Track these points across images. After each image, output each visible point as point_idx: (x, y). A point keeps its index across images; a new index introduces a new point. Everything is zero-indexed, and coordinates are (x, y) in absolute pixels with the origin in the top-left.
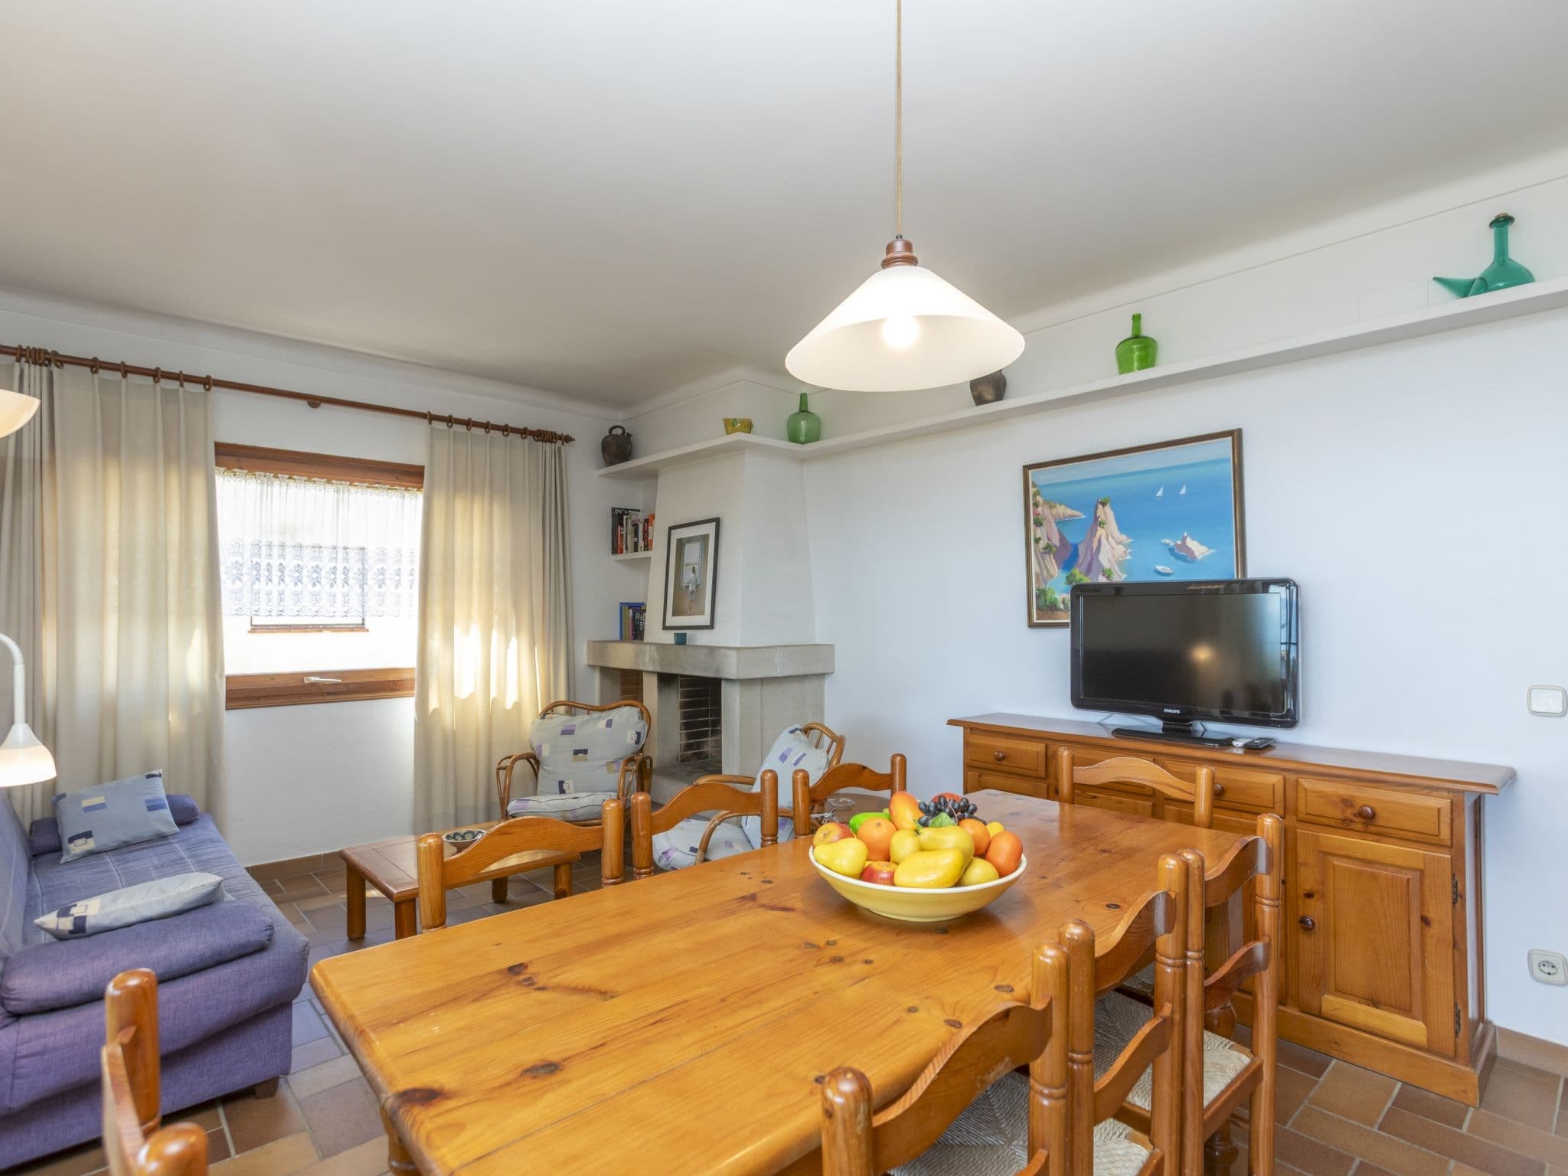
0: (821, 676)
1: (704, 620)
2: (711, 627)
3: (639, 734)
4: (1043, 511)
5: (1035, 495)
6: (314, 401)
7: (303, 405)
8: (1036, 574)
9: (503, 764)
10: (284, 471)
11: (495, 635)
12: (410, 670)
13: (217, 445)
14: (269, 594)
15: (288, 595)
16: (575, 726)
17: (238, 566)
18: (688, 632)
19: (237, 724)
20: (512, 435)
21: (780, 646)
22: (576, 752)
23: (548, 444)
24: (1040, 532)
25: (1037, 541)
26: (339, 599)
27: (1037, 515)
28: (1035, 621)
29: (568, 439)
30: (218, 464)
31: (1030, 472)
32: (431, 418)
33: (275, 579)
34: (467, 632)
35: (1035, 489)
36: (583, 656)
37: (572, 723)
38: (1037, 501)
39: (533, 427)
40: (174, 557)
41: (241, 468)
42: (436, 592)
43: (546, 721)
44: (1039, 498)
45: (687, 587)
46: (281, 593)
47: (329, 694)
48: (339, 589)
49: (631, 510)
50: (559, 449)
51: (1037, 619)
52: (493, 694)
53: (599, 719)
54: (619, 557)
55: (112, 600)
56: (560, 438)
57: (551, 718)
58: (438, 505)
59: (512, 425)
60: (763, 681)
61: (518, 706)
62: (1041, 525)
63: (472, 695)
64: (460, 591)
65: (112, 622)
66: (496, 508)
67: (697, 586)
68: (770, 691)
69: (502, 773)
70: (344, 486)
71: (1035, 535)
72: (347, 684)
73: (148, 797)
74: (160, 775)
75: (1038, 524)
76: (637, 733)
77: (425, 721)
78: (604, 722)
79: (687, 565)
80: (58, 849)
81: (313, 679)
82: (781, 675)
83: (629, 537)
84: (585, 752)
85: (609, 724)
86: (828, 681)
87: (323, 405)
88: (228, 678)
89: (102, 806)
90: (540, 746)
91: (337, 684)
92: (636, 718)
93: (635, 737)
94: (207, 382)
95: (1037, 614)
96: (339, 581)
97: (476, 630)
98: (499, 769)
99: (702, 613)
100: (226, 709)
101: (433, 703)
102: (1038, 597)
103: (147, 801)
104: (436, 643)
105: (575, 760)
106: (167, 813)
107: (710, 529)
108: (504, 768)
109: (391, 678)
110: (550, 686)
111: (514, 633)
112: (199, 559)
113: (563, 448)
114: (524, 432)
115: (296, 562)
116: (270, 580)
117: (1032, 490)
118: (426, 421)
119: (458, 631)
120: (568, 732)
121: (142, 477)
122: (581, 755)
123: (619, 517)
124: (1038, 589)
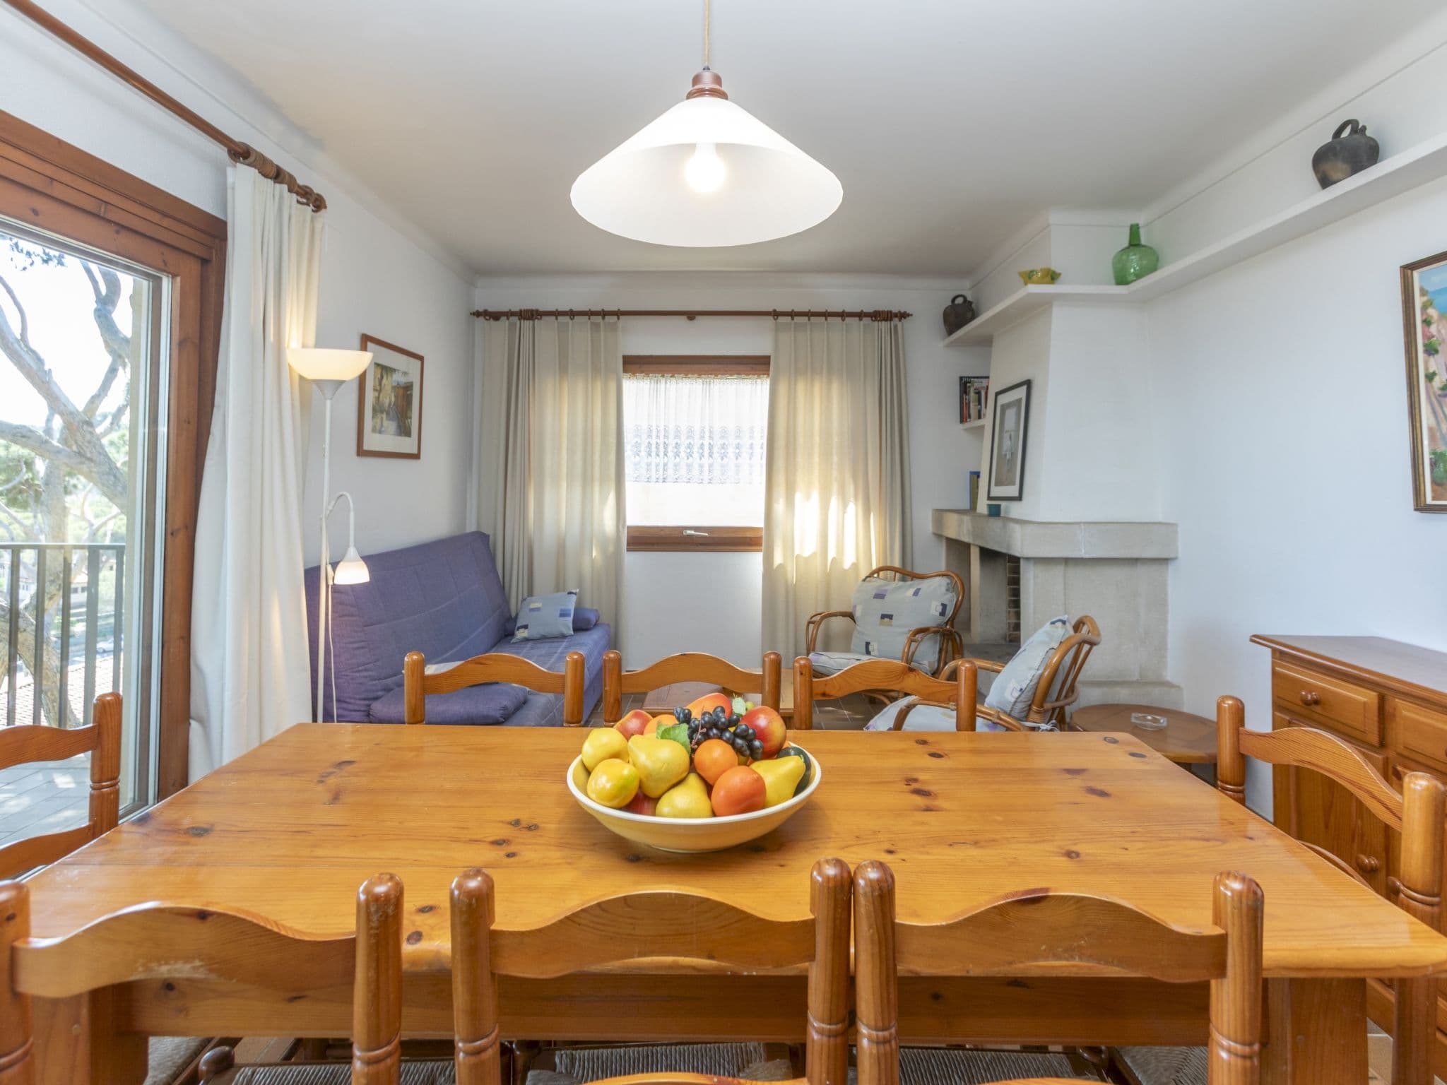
0: (1164, 561)
1: (1013, 491)
2: (1020, 498)
3: (944, 606)
4: (1439, 331)
5: (1425, 307)
6: (691, 315)
7: (683, 319)
8: (1430, 429)
9: (814, 619)
10: (668, 372)
11: (834, 502)
12: (758, 529)
13: (624, 357)
14: (657, 465)
15: (670, 465)
16: (886, 591)
17: (637, 445)
18: (1003, 504)
19: (634, 561)
20: (848, 320)
21: (1085, 523)
22: (883, 616)
23: (883, 322)
24: (1434, 364)
25: (1430, 377)
26: (706, 469)
27: (1428, 337)
28: (1429, 501)
29: (903, 316)
30: (625, 371)
31: (1416, 274)
32: (776, 314)
33: (662, 454)
34: (808, 497)
35: (1425, 299)
36: (923, 523)
37: (886, 588)
38: (1429, 316)
39: (869, 309)
40: (598, 440)
41: (642, 372)
42: (780, 463)
43: (866, 584)
44: (1432, 312)
45: (1006, 455)
46: (665, 465)
47: (701, 544)
48: (706, 461)
49: (974, 378)
50: (896, 327)
51: (1434, 499)
52: (832, 554)
53: (911, 586)
54: (967, 425)
55: (564, 470)
56: (896, 315)
57: (869, 581)
58: (783, 388)
59: (848, 310)
60: (1067, 561)
61: (855, 566)
62: (1437, 352)
63: (814, 554)
64: (800, 460)
65: (564, 485)
66: (835, 386)
67: (1012, 454)
68: (1076, 574)
69: (811, 626)
70: (710, 379)
71: (1426, 368)
72: (713, 538)
73: (563, 607)
74: (575, 594)
75: (1431, 350)
76: (943, 605)
77: (770, 573)
78: (912, 591)
79: (1007, 431)
80: (512, 634)
81: (689, 532)
82: (1087, 556)
83: (972, 405)
84: (890, 617)
85: (916, 593)
86: (1171, 567)
87: (698, 318)
88: (628, 527)
89: (538, 609)
90: (855, 607)
91: (705, 537)
92: (943, 589)
93: (940, 609)
94: (619, 314)
95: (1433, 491)
96: (706, 454)
97: (815, 495)
98: (809, 623)
99: (1013, 484)
100: (627, 551)
101: (778, 559)
102: (1433, 464)
103: (561, 610)
104: (780, 507)
105: (881, 624)
106: (570, 620)
107: (1021, 393)
108: (813, 623)
109: (749, 535)
110: (886, 550)
111: (852, 499)
112: (612, 440)
113: (899, 325)
114: (860, 315)
115: (688, 442)
116: (658, 455)
117: (1419, 301)
118: (771, 318)
119: (799, 497)
120: (880, 596)
121: (580, 387)
122: (887, 620)
123: (965, 384)
124: (1434, 453)
